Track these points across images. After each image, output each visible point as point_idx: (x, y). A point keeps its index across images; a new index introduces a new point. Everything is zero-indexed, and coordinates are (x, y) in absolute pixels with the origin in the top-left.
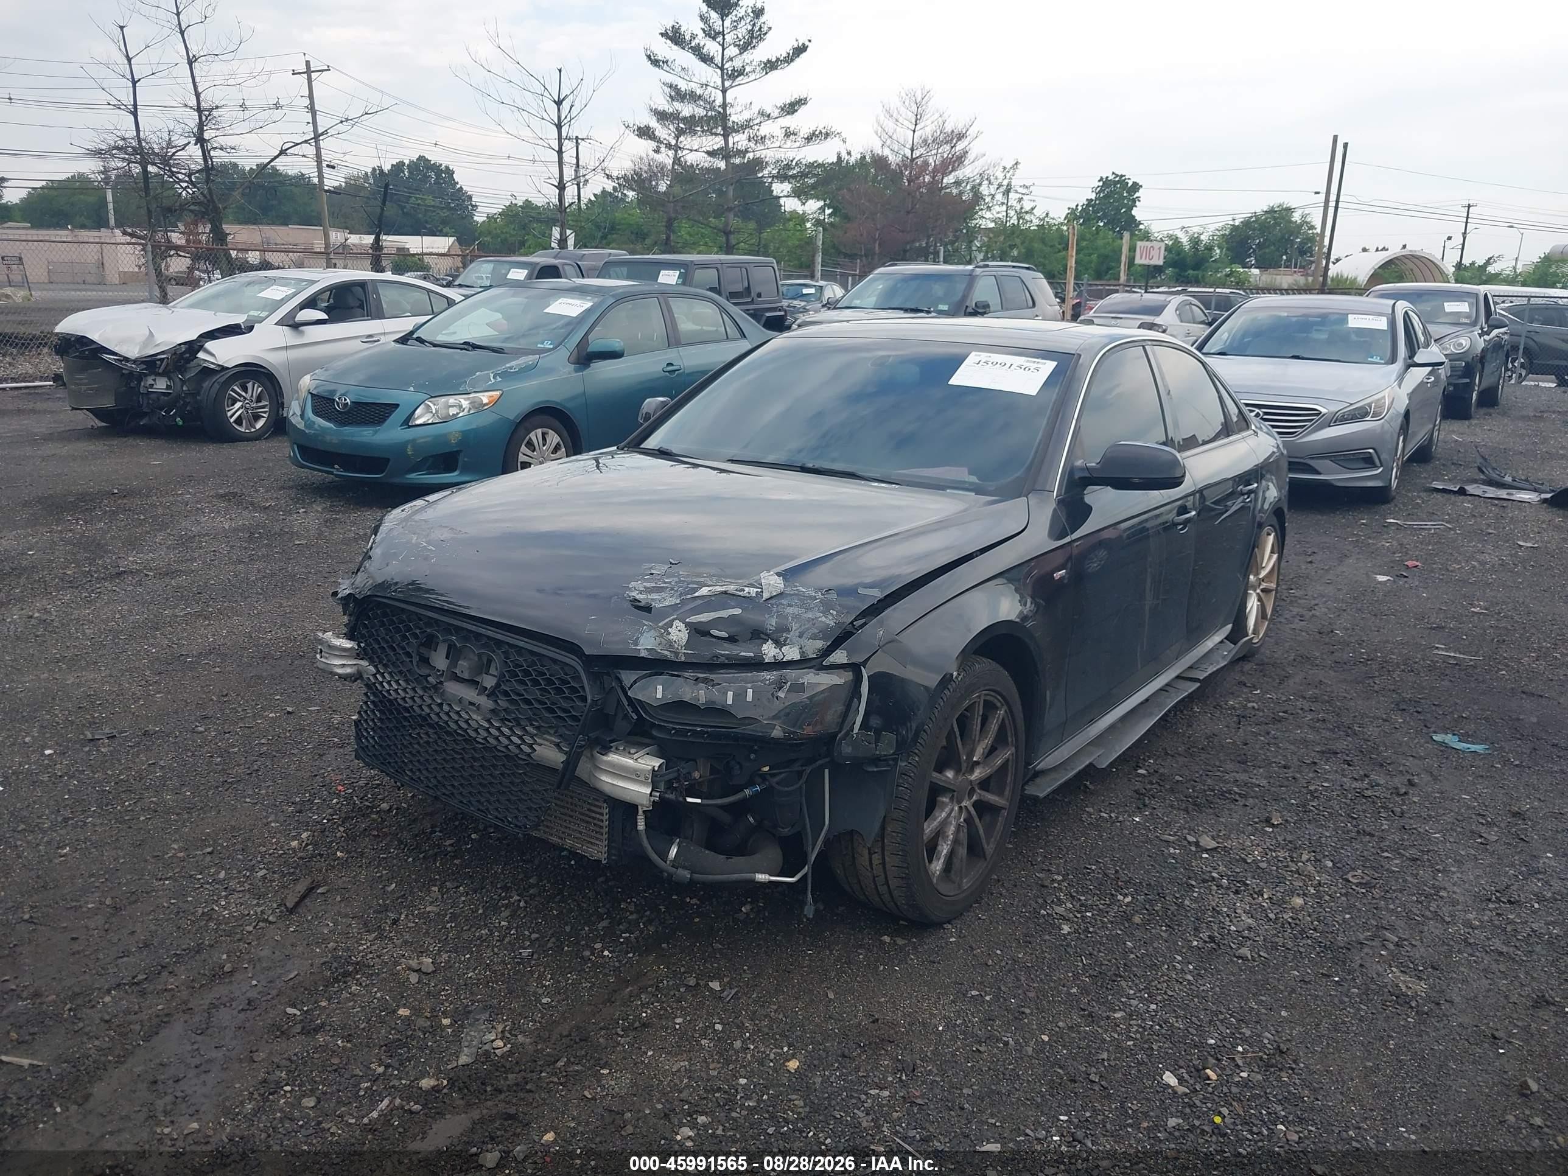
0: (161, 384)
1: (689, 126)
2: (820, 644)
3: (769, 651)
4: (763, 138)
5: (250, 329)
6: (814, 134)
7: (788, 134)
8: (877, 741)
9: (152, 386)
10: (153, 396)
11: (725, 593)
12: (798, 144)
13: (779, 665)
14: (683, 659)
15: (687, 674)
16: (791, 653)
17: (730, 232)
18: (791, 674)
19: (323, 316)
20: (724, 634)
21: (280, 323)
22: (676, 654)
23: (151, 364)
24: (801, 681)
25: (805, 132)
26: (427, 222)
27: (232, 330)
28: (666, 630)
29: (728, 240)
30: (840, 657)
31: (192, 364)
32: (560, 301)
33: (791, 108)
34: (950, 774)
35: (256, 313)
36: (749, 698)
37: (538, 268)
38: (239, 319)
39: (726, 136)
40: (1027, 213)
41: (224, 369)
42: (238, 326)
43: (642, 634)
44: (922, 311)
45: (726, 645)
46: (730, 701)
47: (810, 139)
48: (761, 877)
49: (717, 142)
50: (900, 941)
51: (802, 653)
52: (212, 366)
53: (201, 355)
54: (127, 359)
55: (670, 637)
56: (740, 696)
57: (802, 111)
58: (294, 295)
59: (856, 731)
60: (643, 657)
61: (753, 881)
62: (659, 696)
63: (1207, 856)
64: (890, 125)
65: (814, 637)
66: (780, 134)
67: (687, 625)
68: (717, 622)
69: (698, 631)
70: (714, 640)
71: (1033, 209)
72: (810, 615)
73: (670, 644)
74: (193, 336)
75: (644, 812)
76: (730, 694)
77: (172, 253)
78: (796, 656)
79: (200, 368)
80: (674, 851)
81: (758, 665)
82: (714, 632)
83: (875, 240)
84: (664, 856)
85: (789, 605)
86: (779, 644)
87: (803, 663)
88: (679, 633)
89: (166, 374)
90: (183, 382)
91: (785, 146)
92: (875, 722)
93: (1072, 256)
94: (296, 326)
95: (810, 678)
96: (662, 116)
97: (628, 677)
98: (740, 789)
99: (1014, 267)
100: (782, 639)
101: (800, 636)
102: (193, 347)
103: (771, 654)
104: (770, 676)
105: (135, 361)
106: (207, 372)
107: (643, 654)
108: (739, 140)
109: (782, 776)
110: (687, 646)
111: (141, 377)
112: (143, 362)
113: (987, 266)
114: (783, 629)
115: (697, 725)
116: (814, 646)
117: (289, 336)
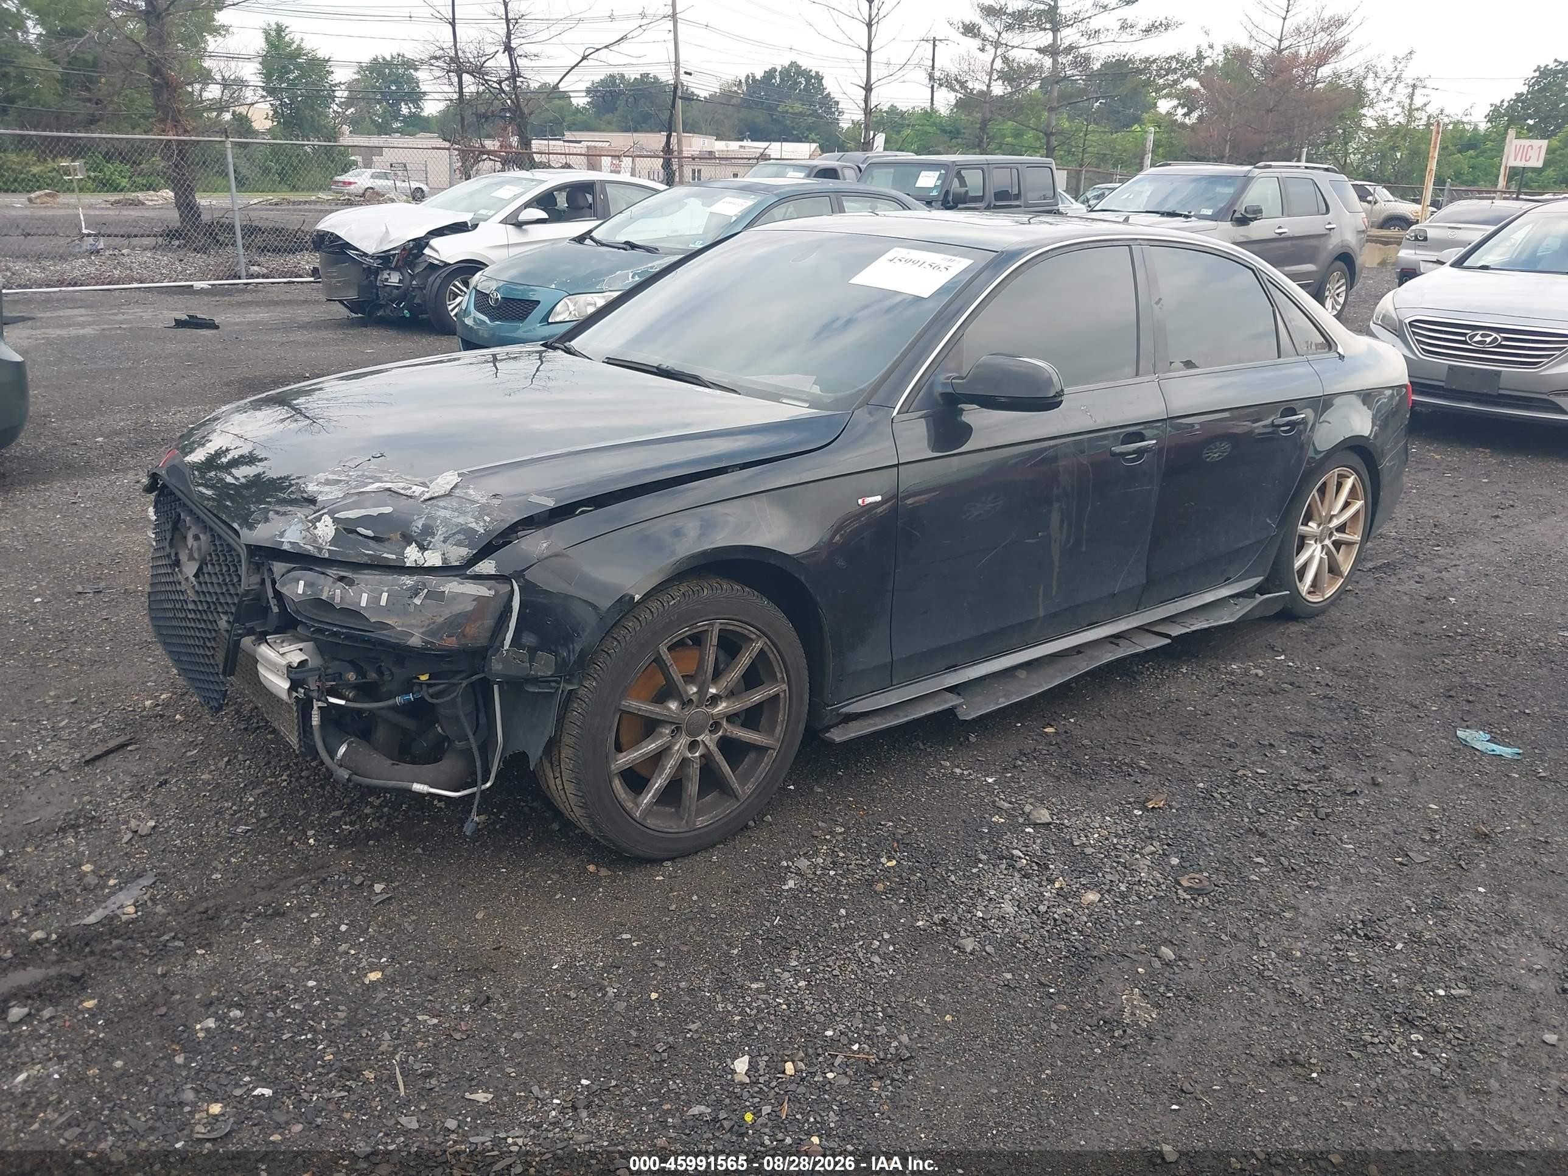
0: (394, 279)
1: (1018, 21)
2: (464, 552)
3: (412, 555)
4: (1098, 32)
5: (475, 226)
6: (1153, 25)
7: (1125, 26)
8: (531, 660)
9: (386, 280)
10: (387, 289)
11: (389, 490)
12: (1133, 38)
13: (419, 570)
14: (327, 556)
15: (329, 572)
16: (433, 559)
17: (1052, 134)
18: (432, 580)
19: (543, 215)
20: (370, 533)
21: (504, 222)
22: (320, 550)
23: (386, 259)
24: (442, 589)
25: (1143, 24)
26: (793, 128)
27: (459, 228)
28: (314, 524)
29: (1048, 142)
30: (487, 567)
31: (421, 260)
34: (673, 706)
35: (483, 212)
36: (383, 602)
37: (816, 170)
38: (466, 217)
39: (1055, 32)
40: (1417, 109)
41: (447, 264)
42: (465, 223)
43: (290, 526)
44: (1180, 215)
45: (372, 543)
46: (363, 604)
47: (1148, 31)
48: (417, 787)
49: (1045, 38)
50: (604, 872)
51: (444, 560)
52: (436, 262)
53: (427, 251)
54: (366, 255)
55: (316, 532)
56: (375, 600)
58: (522, 194)
59: (506, 647)
60: (285, 551)
61: (410, 791)
62: (300, 591)
63: (1031, 830)
65: (459, 544)
66: (1115, 26)
67: (336, 521)
68: (365, 520)
69: (346, 528)
70: (360, 538)
72: (461, 520)
73: (315, 538)
74: (421, 233)
75: (319, 708)
76: (365, 596)
77: (485, 156)
78: (438, 563)
79: (426, 264)
80: (342, 750)
81: (398, 568)
82: (361, 530)
83: (1226, 141)
84: (332, 754)
85: (445, 508)
86: (423, 548)
87: (446, 570)
88: (326, 529)
89: (396, 269)
90: (413, 277)
91: (1120, 39)
92: (529, 639)
93: (1433, 157)
94: (519, 225)
95: (452, 586)
96: (990, 12)
98: (391, 695)
100: (425, 543)
101: (444, 542)
102: (420, 244)
103: (412, 558)
104: (408, 581)
105: (372, 257)
106: (432, 267)
107: (286, 547)
108: (1069, 36)
109: (442, 687)
110: (333, 542)
111: (377, 272)
112: (379, 257)
113: (1270, 167)
114: (428, 531)
115: (335, 625)
116: (458, 554)
117: (511, 234)
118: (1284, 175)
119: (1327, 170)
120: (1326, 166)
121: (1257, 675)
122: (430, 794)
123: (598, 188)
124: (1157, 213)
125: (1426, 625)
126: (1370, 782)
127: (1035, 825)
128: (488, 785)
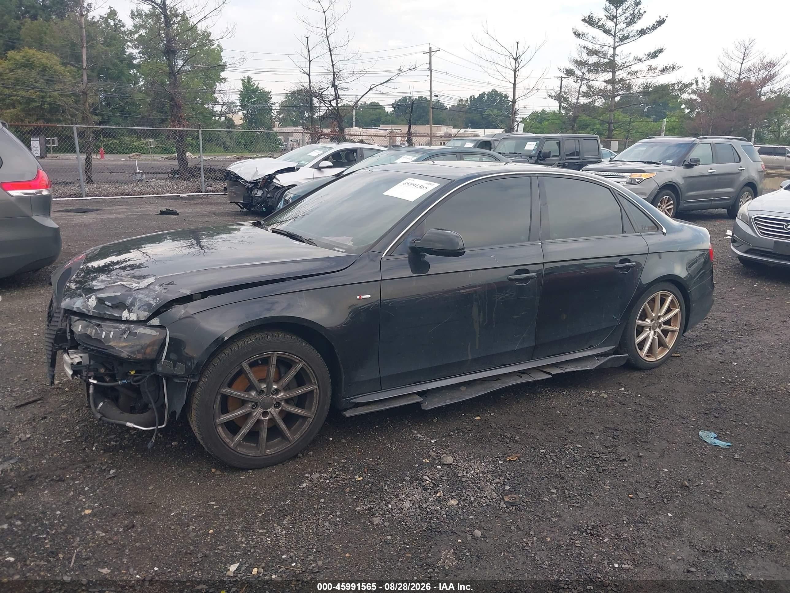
0: (260, 193)
1: (596, 68)
2: (146, 314)
3: (125, 315)
4: (636, 72)
5: (298, 169)
6: (666, 68)
7: (650, 69)
8: (174, 367)
9: (256, 194)
10: (257, 198)
11: (123, 285)
12: (655, 75)
13: (127, 322)
14: (92, 314)
15: (92, 321)
16: (133, 317)
17: (611, 123)
18: (132, 326)
19: (331, 164)
20: (110, 304)
21: (312, 167)
22: (89, 311)
23: (255, 184)
24: (136, 331)
25: (660, 67)
26: (493, 122)
27: (291, 170)
28: (88, 300)
29: (609, 127)
30: (156, 321)
31: (272, 184)
32: (404, 157)
33: (654, 55)
34: (253, 393)
35: (303, 162)
36: (111, 336)
37: (480, 142)
38: (294, 165)
39: (614, 72)
41: (283, 187)
42: (294, 167)
43: (79, 301)
44: (654, 163)
45: (110, 309)
46: (103, 336)
47: (663, 71)
48: (129, 424)
49: (608, 76)
50: (218, 473)
51: (138, 317)
52: (278, 186)
53: (274, 180)
54: (247, 182)
55: (89, 303)
56: (107, 335)
57: (661, 55)
58: (323, 154)
59: (163, 360)
60: (75, 311)
61: (125, 426)
62: (79, 330)
64: (727, 62)
65: (144, 310)
66: (646, 69)
67: (97, 298)
68: (109, 298)
69: (101, 301)
70: (106, 306)
72: (147, 299)
73: (87, 306)
74: (272, 172)
76: (104, 333)
77: (322, 137)
78: (135, 319)
79: (273, 187)
80: (101, 404)
81: (119, 320)
82: (106, 303)
84: (96, 406)
85: (142, 294)
86: (130, 312)
87: (138, 322)
88: (92, 301)
89: (260, 188)
90: (268, 193)
91: (648, 76)
92: (173, 356)
94: (319, 169)
95: (141, 330)
96: (580, 63)
98: (118, 380)
99: (728, 139)
100: (131, 310)
101: (138, 309)
102: (271, 177)
103: (125, 317)
104: (123, 326)
105: (250, 183)
106: (277, 188)
107: (75, 309)
108: (621, 74)
109: (140, 377)
110: (95, 308)
111: (252, 190)
112: (252, 183)
113: (706, 138)
114: (133, 304)
115: (93, 346)
116: (144, 315)
117: (315, 173)
118: (714, 142)
119: (740, 140)
120: (740, 138)
121: (603, 397)
123: (359, 151)
124: (643, 162)
125: (712, 376)
126: (637, 455)
127: (443, 465)
128: (163, 426)
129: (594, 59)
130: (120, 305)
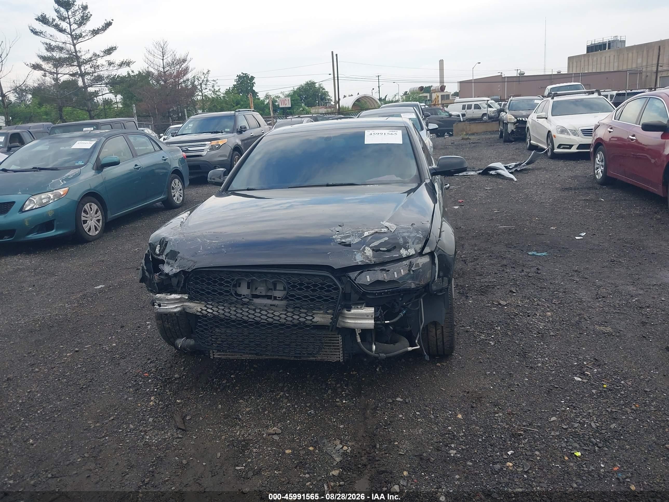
1: (58, 63)
2: (420, 246)
3: (404, 252)
4: (98, 66)
6: (122, 63)
7: (110, 64)
8: (442, 282)
11: (376, 232)
12: (115, 68)
13: (408, 257)
14: (373, 263)
15: (376, 269)
16: (412, 252)
17: (91, 111)
18: (413, 260)
20: (385, 249)
22: (371, 261)
24: (418, 262)
25: (118, 62)
28: (364, 252)
30: (427, 249)
32: (78, 142)
33: (109, 51)
36: (403, 273)
39: (79, 66)
43: (356, 255)
45: (386, 253)
46: (396, 276)
47: (121, 65)
48: (410, 349)
49: (75, 69)
50: (444, 364)
51: (415, 251)
55: (367, 254)
56: (399, 273)
57: (114, 53)
59: (436, 279)
60: (360, 265)
61: (407, 351)
62: (369, 280)
63: (506, 307)
65: (418, 243)
66: (106, 64)
67: (371, 248)
68: (381, 244)
69: (376, 250)
70: (382, 252)
71: (219, 90)
72: (414, 235)
73: (367, 257)
75: (359, 334)
76: (395, 273)
80: (374, 347)
81: (401, 259)
82: (381, 249)
84: (371, 349)
86: (407, 249)
87: (416, 255)
88: (369, 252)
91: (110, 69)
92: (441, 274)
93: (252, 107)
95: (420, 260)
96: (44, 59)
97: (353, 275)
98: (398, 314)
99: (248, 111)
100: (407, 247)
101: (413, 244)
103: (405, 254)
104: (406, 262)
107: (360, 263)
108: (87, 68)
109: (410, 304)
110: (374, 257)
113: (239, 111)
114: (406, 242)
116: (419, 247)
122: (413, 350)
129: (57, 55)
130: (395, 247)
